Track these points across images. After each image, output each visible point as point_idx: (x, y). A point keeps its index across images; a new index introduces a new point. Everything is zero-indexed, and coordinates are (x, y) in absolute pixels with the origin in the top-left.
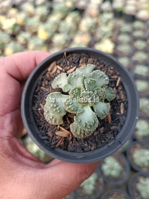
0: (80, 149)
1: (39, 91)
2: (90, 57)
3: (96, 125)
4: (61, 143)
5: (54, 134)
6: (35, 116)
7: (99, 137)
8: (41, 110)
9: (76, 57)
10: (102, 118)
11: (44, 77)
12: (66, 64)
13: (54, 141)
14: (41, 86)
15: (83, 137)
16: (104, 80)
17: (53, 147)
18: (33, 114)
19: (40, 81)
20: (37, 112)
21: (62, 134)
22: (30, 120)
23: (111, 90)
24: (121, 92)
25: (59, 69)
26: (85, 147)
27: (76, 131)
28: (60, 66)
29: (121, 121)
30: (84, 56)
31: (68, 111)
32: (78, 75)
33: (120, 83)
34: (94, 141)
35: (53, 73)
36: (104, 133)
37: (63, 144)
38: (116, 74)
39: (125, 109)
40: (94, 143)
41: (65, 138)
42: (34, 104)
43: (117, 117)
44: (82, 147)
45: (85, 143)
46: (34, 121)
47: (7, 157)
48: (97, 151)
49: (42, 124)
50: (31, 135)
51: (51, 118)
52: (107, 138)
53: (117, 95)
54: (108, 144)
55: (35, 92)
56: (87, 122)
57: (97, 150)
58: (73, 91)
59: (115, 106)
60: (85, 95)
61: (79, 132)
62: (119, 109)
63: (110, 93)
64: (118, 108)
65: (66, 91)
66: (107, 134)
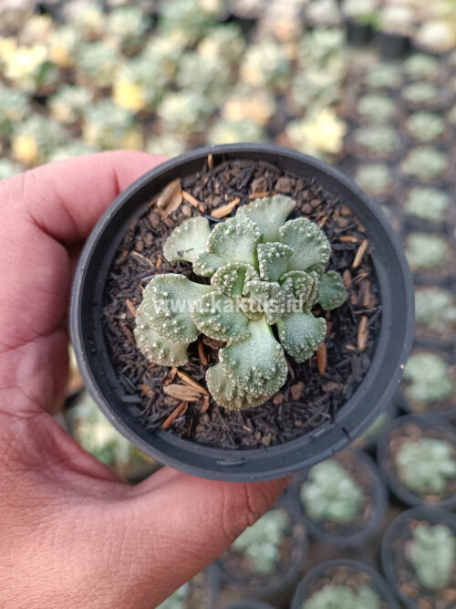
0: (231, 439)
1: (125, 263)
2: (282, 175)
3: (279, 378)
4: (177, 417)
5: (158, 391)
6: (108, 335)
8: (126, 319)
9: (243, 172)
10: (299, 360)
11: (142, 222)
12: (210, 190)
13: (157, 411)
14: (133, 247)
15: (239, 406)
16: (318, 249)
17: (153, 426)
18: (103, 329)
19: (130, 233)
20: (115, 323)
21: (183, 392)
22: (94, 346)
23: (335, 277)
24: (366, 286)
25: (188, 202)
26: (245, 436)
27: (222, 389)
28: (192, 194)
29: (357, 371)
30: (265, 170)
31: (203, 332)
32: (242, 230)
33: (366, 258)
34: (272, 421)
35: (170, 213)
36: (301, 400)
37: (182, 422)
38: (355, 229)
39: (371, 337)
40: (271, 426)
41: (190, 404)
42: (107, 300)
43: (345, 356)
44: (235, 434)
45: (246, 422)
46: (105, 348)
47: (22, 470)
48: (277, 451)
49: (126, 358)
50: (93, 389)
51: (155, 345)
52: (311, 415)
53: (353, 293)
54: (311, 434)
55: (113, 264)
56: (254, 368)
57: (279, 446)
58: (222, 277)
59: (343, 324)
60: (257, 290)
61: (231, 394)
62: (353, 334)
63: (332, 288)
64: (351, 330)
65: (203, 274)
66: (310, 404)
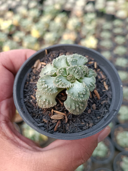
0: (79, 129)
3: (88, 93)
4: (58, 126)
7: (94, 114)
8: (32, 101)
11: (31, 73)
12: (48, 61)
14: (30, 81)
15: (78, 111)
17: (51, 131)
18: (26, 106)
19: (28, 77)
21: (57, 116)
22: (24, 110)
24: (101, 73)
25: (43, 65)
26: (83, 126)
27: (71, 107)
28: (44, 62)
29: (109, 95)
32: (61, 58)
35: (38, 69)
36: (97, 109)
37: (60, 127)
40: (90, 120)
41: (61, 120)
42: (25, 97)
43: (104, 93)
45: (82, 122)
46: (28, 111)
50: (26, 121)
51: (44, 100)
52: (101, 113)
54: (104, 118)
55: (24, 87)
56: (79, 92)
58: (60, 71)
59: (99, 85)
61: (74, 107)
62: (103, 87)
63: (92, 73)
65: (53, 74)
66: (100, 110)
